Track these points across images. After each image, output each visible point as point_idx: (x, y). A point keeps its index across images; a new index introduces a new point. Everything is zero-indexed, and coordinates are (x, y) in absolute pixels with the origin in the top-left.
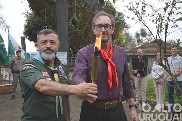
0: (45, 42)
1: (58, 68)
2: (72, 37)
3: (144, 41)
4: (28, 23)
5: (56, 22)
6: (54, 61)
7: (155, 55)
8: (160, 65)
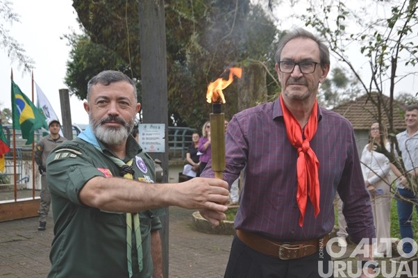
0: (106, 101)
1: (134, 161)
2: (175, 88)
3: (342, 97)
4: (77, 59)
5: (138, 54)
6: (124, 145)
7: (366, 128)
8: (378, 151)
